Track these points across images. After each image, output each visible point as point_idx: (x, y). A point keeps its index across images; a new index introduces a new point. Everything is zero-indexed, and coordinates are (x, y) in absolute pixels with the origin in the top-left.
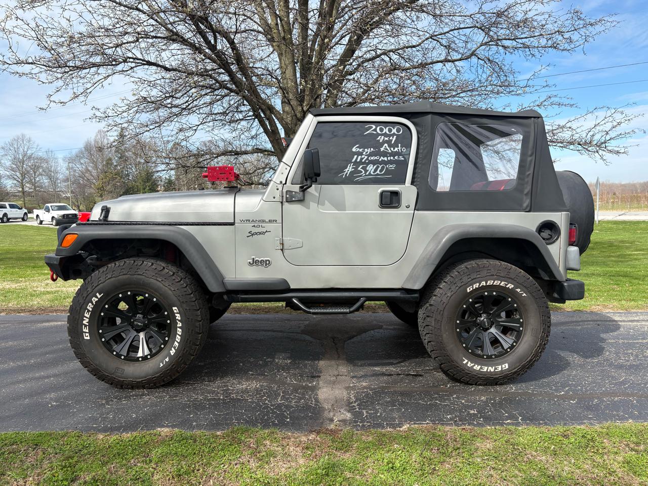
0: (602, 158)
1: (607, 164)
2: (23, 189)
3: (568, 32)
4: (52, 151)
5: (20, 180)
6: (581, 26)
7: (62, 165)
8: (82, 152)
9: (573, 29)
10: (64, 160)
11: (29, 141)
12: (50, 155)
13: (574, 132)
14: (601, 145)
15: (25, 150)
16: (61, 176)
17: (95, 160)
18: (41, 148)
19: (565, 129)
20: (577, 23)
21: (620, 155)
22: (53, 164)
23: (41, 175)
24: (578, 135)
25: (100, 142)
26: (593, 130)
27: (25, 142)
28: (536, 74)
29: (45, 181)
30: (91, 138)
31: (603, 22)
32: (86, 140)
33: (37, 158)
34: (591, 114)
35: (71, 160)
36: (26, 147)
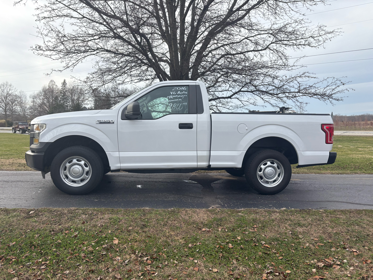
0: (331, 102)
1: (333, 105)
2: (6, 113)
3: (316, 37)
4: (23, 92)
5: (4, 108)
6: (323, 34)
7: (29, 99)
8: (41, 93)
9: (319, 35)
10: (30, 97)
11: (10, 86)
12: (22, 94)
13: (317, 89)
14: (330, 96)
15: (8, 91)
16: (28, 106)
17: (48, 97)
18: (17, 90)
19: (312, 88)
20: (321, 33)
21: (340, 101)
22: (24, 99)
23: (16, 105)
24: (319, 91)
25: (52, 87)
26: (326, 88)
27: (8, 86)
28: (298, 60)
29: (18, 108)
30: (46, 84)
31: (335, 32)
32: (43, 86)
33: (14, 96)
34: (325, 80)
35: (34, 97)
36: (8, 89)
